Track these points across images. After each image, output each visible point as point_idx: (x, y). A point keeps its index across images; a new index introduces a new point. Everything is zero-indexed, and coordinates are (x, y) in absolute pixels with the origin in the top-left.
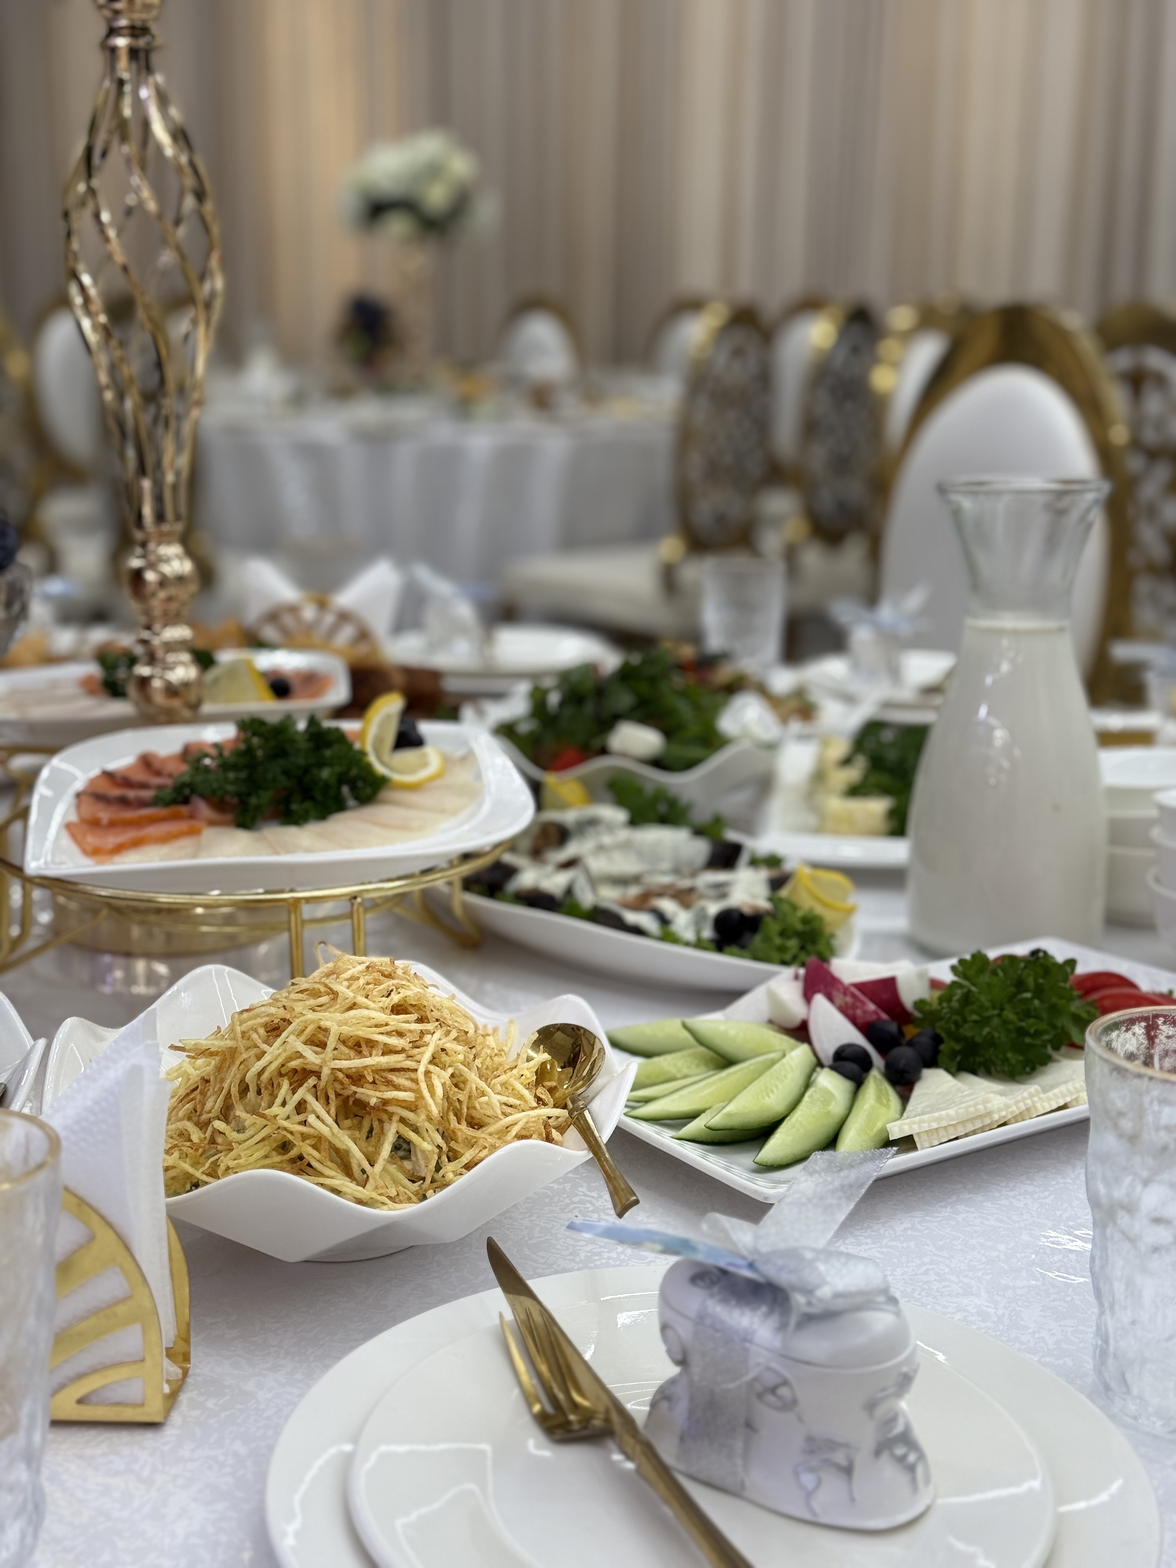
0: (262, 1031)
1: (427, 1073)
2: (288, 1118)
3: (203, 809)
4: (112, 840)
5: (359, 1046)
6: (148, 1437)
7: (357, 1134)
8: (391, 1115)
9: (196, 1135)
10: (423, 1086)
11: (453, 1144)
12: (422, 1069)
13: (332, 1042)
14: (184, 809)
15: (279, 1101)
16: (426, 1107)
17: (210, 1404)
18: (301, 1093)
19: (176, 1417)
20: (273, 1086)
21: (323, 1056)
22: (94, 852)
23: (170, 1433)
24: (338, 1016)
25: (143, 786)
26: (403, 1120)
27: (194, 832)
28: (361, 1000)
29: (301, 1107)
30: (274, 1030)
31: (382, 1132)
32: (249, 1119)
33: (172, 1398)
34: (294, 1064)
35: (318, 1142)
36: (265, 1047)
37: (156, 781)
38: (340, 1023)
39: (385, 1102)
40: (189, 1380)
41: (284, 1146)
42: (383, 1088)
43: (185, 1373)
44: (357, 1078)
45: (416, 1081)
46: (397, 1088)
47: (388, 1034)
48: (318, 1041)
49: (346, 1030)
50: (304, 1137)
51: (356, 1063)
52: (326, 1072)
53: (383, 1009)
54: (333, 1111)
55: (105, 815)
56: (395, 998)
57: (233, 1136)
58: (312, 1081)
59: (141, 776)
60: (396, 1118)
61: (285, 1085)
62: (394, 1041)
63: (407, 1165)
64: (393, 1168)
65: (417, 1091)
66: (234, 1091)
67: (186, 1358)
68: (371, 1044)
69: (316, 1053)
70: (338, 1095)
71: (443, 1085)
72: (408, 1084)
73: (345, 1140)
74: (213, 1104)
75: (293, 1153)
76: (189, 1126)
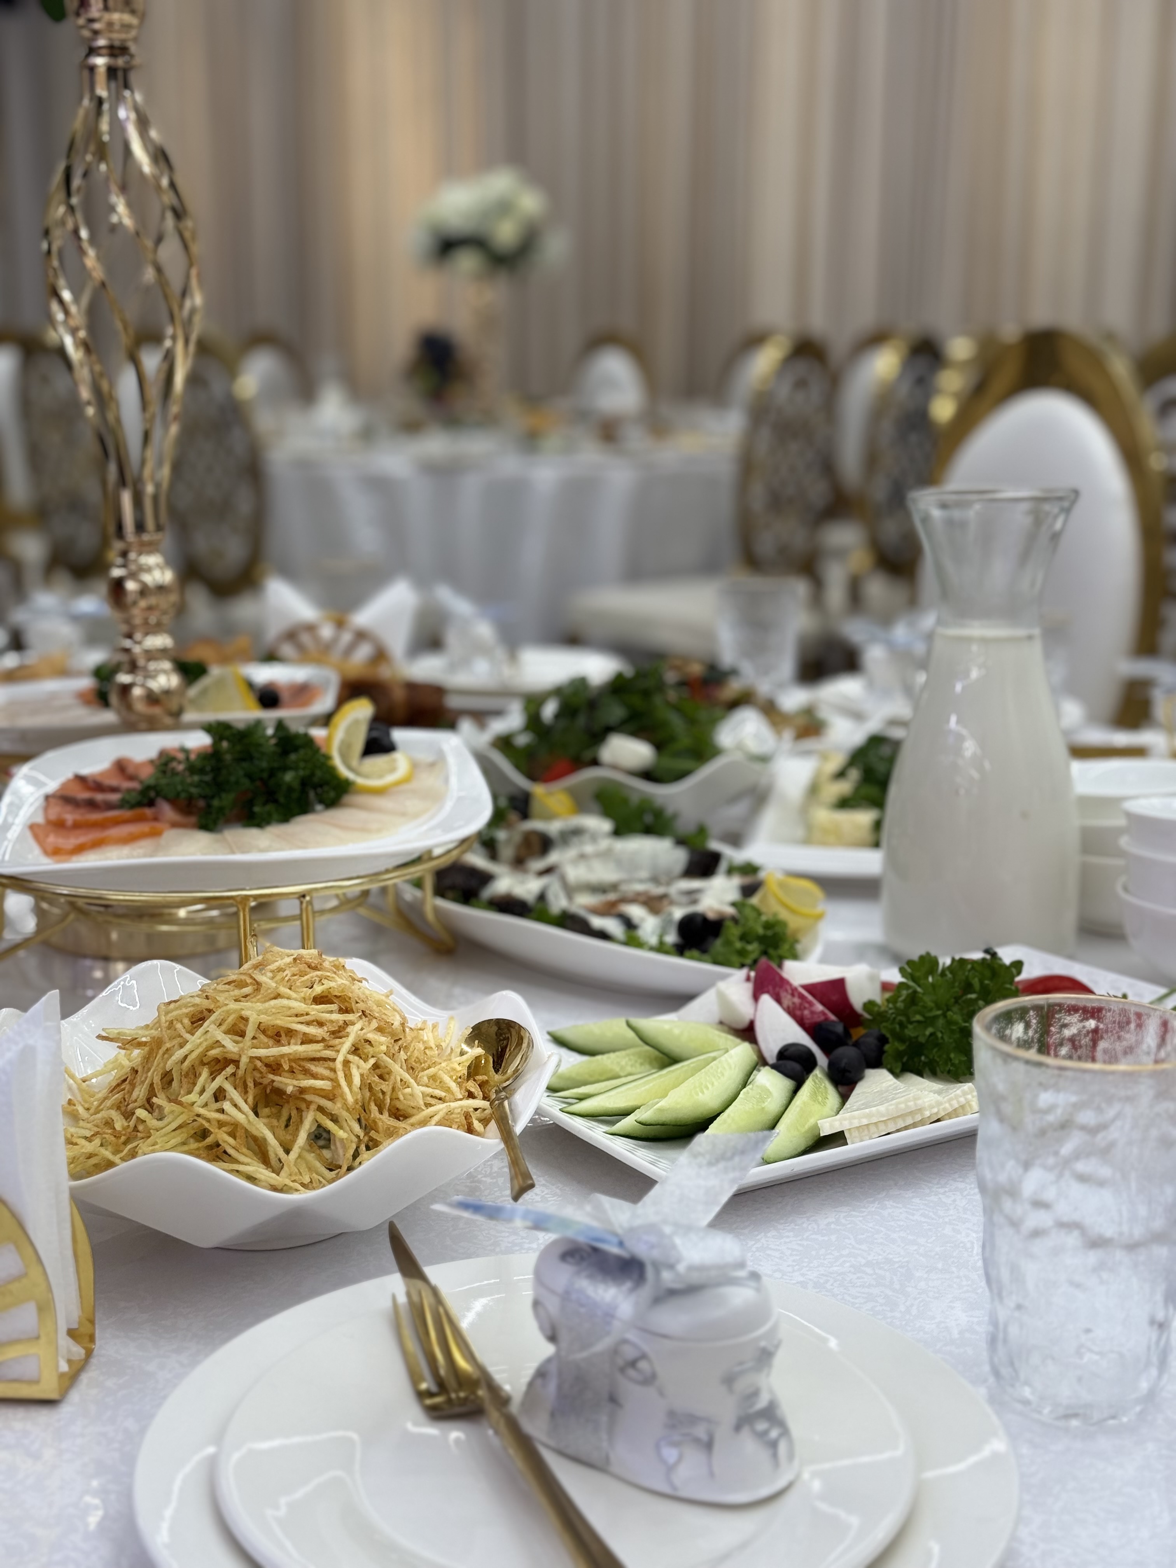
0: (186, 1021)
1: (346, 1063)
2: (206, 1105)
3: (167, 811)
4: (73, 841)
5: (278, 1035)
6: (43, 1415)
7: (275, 1122)
8: (309, 1104)
9: (120, 1123)
10: (341, 1075)
11: (373, 1134)
12: (340, 1058)
13: (250, 1031)
14: (148, 812)
15: (197, 1088)
16: (342, 1095)
17: (110, 1383)
18: (219, 1081)
19: (75, 1396)
20: (192, 1075)
21: (241, 1045)
22: (55, 852)
23: (65, 1410)
24: (259, 1006)
25: (114, 790)
26: (321, 1109)
27: (155, 834)
28: (284, 990)
29: (219, 1095)
30: (198, 1019)
31: (301, 1121)
32: (168, 1107)
33: (71, 1379)
34: (214, 1052)
35: (234, 1129)
36: (187, 1036)
37: (127, 785)
38: (260, 1013)
39: (302, 1090)
40: (94, 1361)
41: (204, 1134)
42: (301, 1076)
43: (89, 1353)
44: (274, 1066)
45: (334, 1070)
46: (315, 1076)
47: (308, 1023)
48: (237, 1031)
49: (263, 1018)
50: (221, 1124)
51: (274, 1051)
52: (244, 1060)
53: (304, 1000)
54: (250, 1099)
55: (70, 816)
56: (318, 989)
57: (152, 1122)
58: (230, 1070)
59: (114, 782)
60: (313, 1107)
61: (205, 1073)
62: (312, 1030)
63: (326, 1153)
64: (310, 1157)
65: (335, 1080)
66: (157, 1080)
67: (92, 1338)
68: (290, 1033)
69: (236, 1042)
70: (256, 1084)
71: (362, 1075)
72: (326, 1073)
73: (261, 1128)
74: (140, 1092)
75: (209, 1140)
76: (115, 1115)
